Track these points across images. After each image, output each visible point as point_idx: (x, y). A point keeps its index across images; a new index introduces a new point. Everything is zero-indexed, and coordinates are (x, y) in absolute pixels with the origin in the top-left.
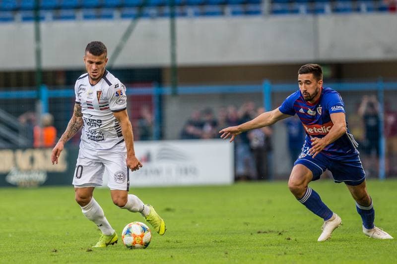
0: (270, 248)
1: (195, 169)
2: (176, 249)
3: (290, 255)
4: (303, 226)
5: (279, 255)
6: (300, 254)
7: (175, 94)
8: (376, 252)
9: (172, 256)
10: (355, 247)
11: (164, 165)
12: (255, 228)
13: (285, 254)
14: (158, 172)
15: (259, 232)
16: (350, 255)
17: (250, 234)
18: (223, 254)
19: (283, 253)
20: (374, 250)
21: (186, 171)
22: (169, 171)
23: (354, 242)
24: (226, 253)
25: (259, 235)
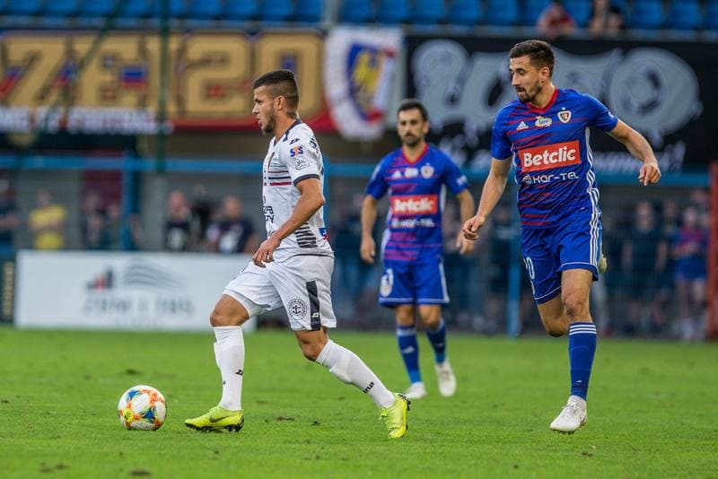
0: (294, 446)
1: (189, 304)
2: (131, 442)
3: (327, 460)
4: (359, 410)
5: (306, 459)
6: (344, 459)
7: (161, 171)
8: (473, 462)
9: (121, 454)
10: (440, 451)
11: (134, 294)
12: (275, 412)
13: (318, 458)
14: (124, 306)
15: (280, 419)
16: (427, 464)
17: (263, 422)
18: (211, 454)
19: (314, 456)
20: (470, 458)
21: (174, 307)
22: (143, 306)
23: (440, 443)
24: (217, 453)
25: (279, 423)
